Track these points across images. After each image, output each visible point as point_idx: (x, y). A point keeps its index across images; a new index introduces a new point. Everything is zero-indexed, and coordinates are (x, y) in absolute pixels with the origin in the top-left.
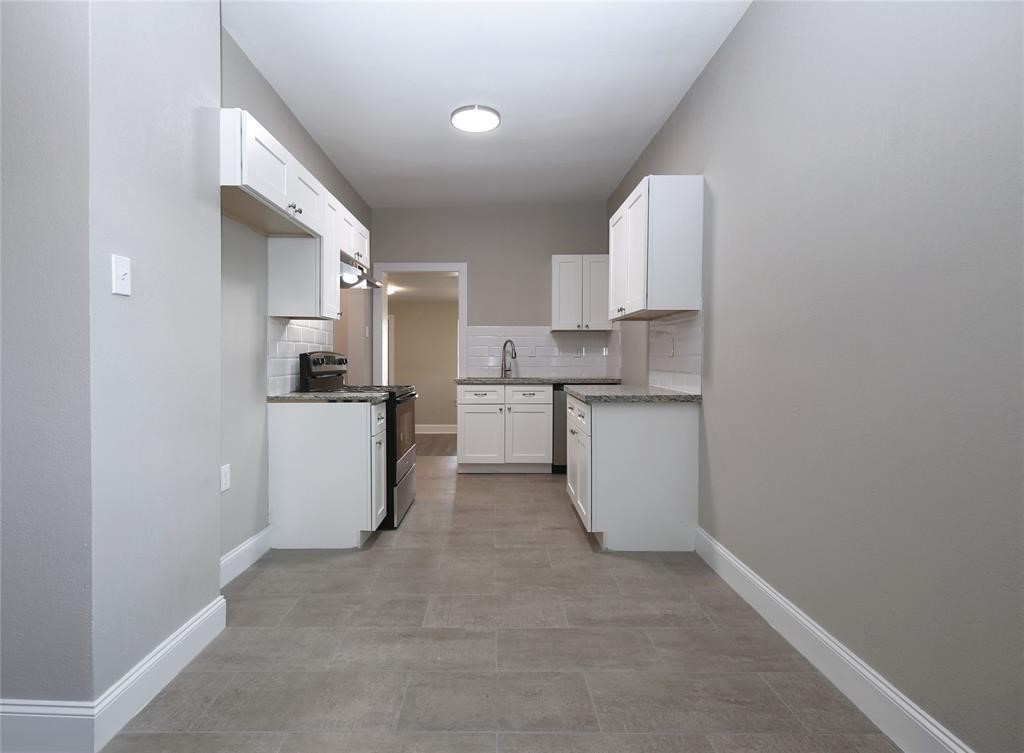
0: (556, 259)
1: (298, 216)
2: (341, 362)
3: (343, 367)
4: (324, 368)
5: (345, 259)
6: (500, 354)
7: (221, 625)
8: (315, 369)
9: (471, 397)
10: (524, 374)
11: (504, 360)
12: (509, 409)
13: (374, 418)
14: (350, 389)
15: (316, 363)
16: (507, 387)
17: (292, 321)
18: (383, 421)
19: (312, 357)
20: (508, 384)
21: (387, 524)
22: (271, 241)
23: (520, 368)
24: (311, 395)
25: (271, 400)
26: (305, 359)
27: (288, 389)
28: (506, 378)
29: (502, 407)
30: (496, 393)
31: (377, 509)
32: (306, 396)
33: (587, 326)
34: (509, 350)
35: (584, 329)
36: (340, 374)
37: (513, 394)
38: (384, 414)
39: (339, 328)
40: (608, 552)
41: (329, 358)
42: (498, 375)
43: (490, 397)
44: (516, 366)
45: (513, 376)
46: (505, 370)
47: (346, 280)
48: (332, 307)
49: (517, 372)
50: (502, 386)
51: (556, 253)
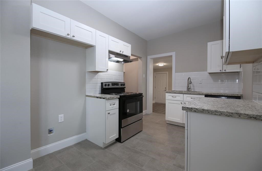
0: (209, 44)
1: (73, 38)
2: (122, 85)
4: (111, 87)
6: (187, 82)
8: (105, 87)
9: (170, 98)
10: (197, 90)
11: (188, 84)
12: (185, 103)
13: (107, 105)
15: (106, 85)
17: (99, 73)
18: (116, 105)
19: (104, 83)
20: (185, 94)
21: (119, 140)
26: (102, 84)
29: (182, 102)
30: (180, 97)
33: (225, 70)
34: (190, 82)
35: (224, 71)
37: (187, 98)
38: (117, 103)
41: (115, 84)
42: (185, 89)
43: (178, 98)
44: (194, 87)
45: (192, 91)
46: (189, 89)
49: (194, 89)
50: (182, 95)
51: (208, 42)
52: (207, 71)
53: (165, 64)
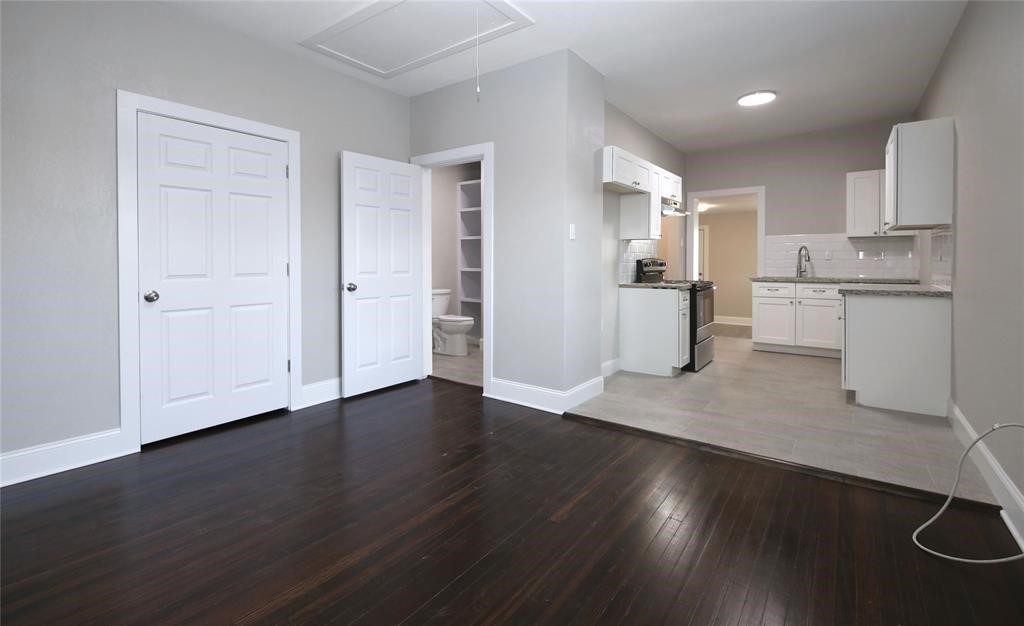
0: (851, 177)
2: (661, 265)
3: (663, 268)
4: (651, 268)
5: (665, 201)
6: (797, 257)
7: (601, 390)
8: (645, 269)
9: (764, 292)
10: (820, 275)
11: (800, 262)
12: (800, 302)
13: (682, 299)
14: (667, 282)
15: (646, 265)
16: (798, 284)
17: (632, 241)
18: (688, 302)
19: (644, 262)
20: (799, 282)
21: (690, 368)
22: (622, 197)
23: (815, 270)
24: (643, 284)
25: (621, 286)
26: (639, 262)
27: (630, 281)
28: (801, 277)
29: (793, 300)
30: (787, 290)
31: (683, 355)
32: (640, 284)
33: (885, 233)
34: (804, 255)
35: (882, 235)
36: (661, 272)
37: (804, 290)
38: (688, 297)
39: (661, 244)
40: (859, 405)
41: (654, 263)
42: (793, 274)
43: (781, 292)
44: (812, 268)
45: (809, 276)
46: (800, 272)
47: (665, 212)
48: (656, 232)
49: (813, 273)
50: (793, 284)
51: (850, 171)
52: (844, 231)
53: (712, 206)
